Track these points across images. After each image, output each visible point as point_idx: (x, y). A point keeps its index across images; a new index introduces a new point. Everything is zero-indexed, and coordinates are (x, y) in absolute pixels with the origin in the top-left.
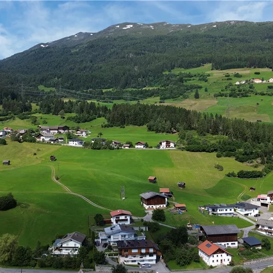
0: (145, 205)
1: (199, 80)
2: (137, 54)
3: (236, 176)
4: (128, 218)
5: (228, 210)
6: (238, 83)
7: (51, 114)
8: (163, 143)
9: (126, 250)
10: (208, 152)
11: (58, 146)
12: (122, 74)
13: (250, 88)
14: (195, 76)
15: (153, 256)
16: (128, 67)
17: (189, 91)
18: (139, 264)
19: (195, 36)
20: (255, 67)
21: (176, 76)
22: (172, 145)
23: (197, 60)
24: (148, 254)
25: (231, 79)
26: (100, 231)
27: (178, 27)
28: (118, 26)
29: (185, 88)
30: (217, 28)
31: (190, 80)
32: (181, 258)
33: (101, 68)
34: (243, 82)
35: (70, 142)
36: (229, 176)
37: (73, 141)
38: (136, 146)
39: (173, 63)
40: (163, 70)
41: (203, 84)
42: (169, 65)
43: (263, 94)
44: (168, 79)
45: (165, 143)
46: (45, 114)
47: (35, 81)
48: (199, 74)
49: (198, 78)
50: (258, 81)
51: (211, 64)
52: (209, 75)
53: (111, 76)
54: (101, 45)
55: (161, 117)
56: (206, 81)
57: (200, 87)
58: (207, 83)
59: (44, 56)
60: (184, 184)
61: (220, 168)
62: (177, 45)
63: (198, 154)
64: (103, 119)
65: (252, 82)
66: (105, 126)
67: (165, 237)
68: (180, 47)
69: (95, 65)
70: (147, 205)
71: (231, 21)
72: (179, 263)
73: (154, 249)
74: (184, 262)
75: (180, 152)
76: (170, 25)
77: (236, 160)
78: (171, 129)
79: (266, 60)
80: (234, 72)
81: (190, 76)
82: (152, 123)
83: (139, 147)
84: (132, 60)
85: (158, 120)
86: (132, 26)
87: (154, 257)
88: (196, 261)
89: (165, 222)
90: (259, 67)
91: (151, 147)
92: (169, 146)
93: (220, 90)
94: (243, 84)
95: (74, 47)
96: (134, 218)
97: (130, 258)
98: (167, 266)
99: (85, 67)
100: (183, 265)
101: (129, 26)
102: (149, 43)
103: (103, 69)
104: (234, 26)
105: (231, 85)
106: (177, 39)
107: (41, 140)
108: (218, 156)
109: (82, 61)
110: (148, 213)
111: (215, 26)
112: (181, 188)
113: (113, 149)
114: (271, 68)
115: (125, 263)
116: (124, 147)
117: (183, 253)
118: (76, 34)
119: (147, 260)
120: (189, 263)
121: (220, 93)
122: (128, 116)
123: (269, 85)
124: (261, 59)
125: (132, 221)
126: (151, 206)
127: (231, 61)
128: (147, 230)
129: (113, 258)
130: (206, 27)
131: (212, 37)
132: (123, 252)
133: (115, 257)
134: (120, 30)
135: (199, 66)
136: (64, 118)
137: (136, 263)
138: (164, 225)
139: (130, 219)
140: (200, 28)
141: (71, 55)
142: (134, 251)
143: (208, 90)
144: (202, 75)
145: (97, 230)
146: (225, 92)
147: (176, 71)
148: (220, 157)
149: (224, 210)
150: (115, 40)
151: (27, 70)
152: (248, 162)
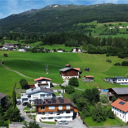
0: (63, 77)
1: (91, 27)
2: (60, 17)
3: (120, 65)
4: (49, 83)
5: (125, 80)
6: (111, 28)
7: (13, 40)
8: (74, 50)
9: (43, 107)
10: (101, 54)
11: (12, 51)
12: (52, 26)
13: (117, 30)
14: (89, 26)
15: (69, 113)
16: (55, 23)
17: (86, 32)
18: (56, 121)
19: (88, 10)
20: (119, 22)
21: (79, 26)
22: (79, 50)
23: (90, 19)
24: (65, 111)
25: (107, 27)
26: (23, 92)
27: (80, 7)
28: (51, 6)
29: (84, 31)
30: (99, 6)
31: (87, 28)
32: (97, 115)
33: (42, 24)
34: (114, 28)
35: (19, 50)
36: (116, 65)
37: (21, 49)
38: (58, 51)
39: (78, 21)
40: (73, 24)
41: (93, 29)
42: (76, 21)
43: (124, 33)
44: (76, 27)
45: (75, 49)
46: (10, 40)
47: (8, 29)
48: (91, 25)
49: (90, 27)
50: (121, 27)
51: (97, 21)
52: (96, 25)
53: (47, 27)
54: (42, 14)
55: (73, 39)
56: (95, 28)
57: (92, 31)
58: (95, 29)
59: (14, 19)
60: (89, 69)
61: (109, 61)
62: (79, 13)
63: (95, 55)
64: (40, 42)
65: (118, 28)
66: (42, 45)
67: (81, 96)
68: (81, 14)
69: (39, 23)
70: (65, 76)
71: (105, 4)
72: (95, 120)
73: (71, 106)
74: (101, 119)
75: (85, 54)
76: (76, 6)
77: (118, 57)
78: (78, 45)
79: (124, 18)
80: (108, 24)
81: (86, 26)
82: (67, 42)
83: (60, 51)
84: (57, 20)
85: (71, 40)
86: (57, 6)
87: (71, 114)
88: (111, 118)
89: (79, 87)
90: (121, 22)
91: (67, 52)
92: (78, 51)
93: (102, 32)
94: (113, 29)
95: (29, 15)
96: (53, 84)
97: (47, 115)
98: (84, 123)
99: (34, 24)
100: (100, 122)
101: (56, 6)
102: (66, 12)
103: (43, 24)
104: (107, 5)
105: (107, 29)
106: (79, 11)
107: (3, 49)
108: (107, 56)
109: (33, 21)
110: (65, 81)
111: (98, 6)
112: (87, 71)
113: (44, 52)
114: (127, 22)
115: (42, 120)
116: (51, 51)
117: (99, 110)
118: (30, 10)
119: (63, 117)
120: (105, 120)
121: (102, 33)
122: (54, 39)
123: (127, 29)
124: (122, 18)
125: (52, 86)
126: (67, 77)
127: (107, 19)
128: (64, 92)
129: (30, 116)
130: (93, 6)
131: (97, 10)
132: (40, 109)
133: (33, 114)
134: (52, 7)
135: (91, 22)
136: (19, 41)
137: (53, 120)
138: (79, 89)
139: (51, 84)
140: (90, 7)
141: (27, 18)
142: (50, 108)
143: (96, 32)
144: (92, 25)
145: (21, 92)
146: (104, 33)
147: (79, 24)
148: (109, 56)
149: (122, 80)
150: (49, 12)
151: (5, 25)
152: (127, 58)
